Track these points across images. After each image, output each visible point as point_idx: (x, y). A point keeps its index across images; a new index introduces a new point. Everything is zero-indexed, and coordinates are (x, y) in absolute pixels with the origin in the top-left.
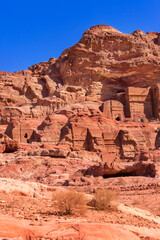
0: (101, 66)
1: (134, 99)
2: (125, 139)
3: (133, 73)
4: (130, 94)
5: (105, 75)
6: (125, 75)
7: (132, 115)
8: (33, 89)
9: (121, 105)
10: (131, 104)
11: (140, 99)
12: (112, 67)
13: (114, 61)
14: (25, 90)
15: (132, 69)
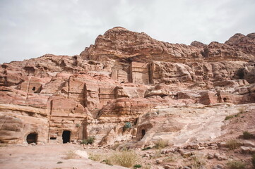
0: (115, 49)
1: (136, 70)
2: (120, 94)
3: (137, 54)
4: (133, 66)
5: (118, 55)
6: (131, 56)
7: (134, 81)
8: (66, 62)
9: (126, 73)
10: (133, 73)
11: (140, 70)
12: (123, 50)
13: (124, 47)
14: (60, 62)
15: (136, 52)
